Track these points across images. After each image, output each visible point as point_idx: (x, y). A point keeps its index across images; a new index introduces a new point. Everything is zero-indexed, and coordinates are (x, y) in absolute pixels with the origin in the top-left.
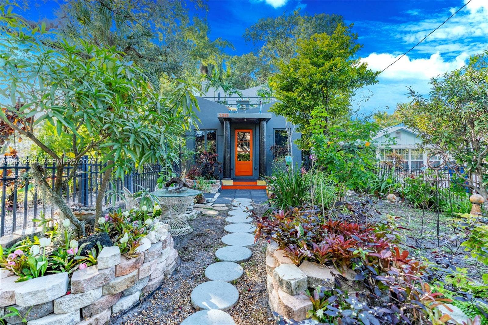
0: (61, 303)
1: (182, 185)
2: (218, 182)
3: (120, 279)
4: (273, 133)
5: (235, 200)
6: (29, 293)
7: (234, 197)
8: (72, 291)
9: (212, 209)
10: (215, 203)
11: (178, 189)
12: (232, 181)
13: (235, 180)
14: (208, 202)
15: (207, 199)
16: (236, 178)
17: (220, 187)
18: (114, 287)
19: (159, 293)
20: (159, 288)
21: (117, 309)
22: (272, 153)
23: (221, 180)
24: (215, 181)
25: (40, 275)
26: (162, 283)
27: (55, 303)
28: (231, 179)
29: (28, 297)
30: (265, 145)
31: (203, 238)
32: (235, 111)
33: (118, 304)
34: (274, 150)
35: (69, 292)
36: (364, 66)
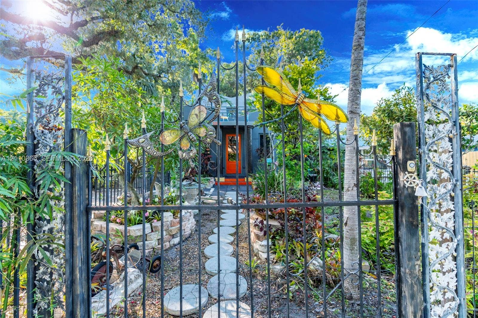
0: (150, 235)
1: (192, 180)
2: (212, 179)
3: (173, 228)
4: (258, 137)
5: (227, 193)
6: (137, 230)
7: (227, 191)
8: (154, 231)
9: (210, 199)
10: (211, 195)
11: (190, 183)
12: (224, 178)
13: (226, 177)
14: (206, 195)
15: (205, 192)
16: (227, 175)
17: (214, 183)
18: (171, 231)
19: (190, 239)
20: (190, 237)
21: (172, 243)
22: (257, 154)
23: (214, 177)
24: (209, 178)
25: (135, 224)
26: (191, 234)
27: (147, 235)
28: (223, 177)
29: (137, 231)
30: (251, 148)
31: (208, 216)
32: (226, 120)
33: (172, 241)
34: (259, 152)
35: (152, 231)
36: (326, 90)
